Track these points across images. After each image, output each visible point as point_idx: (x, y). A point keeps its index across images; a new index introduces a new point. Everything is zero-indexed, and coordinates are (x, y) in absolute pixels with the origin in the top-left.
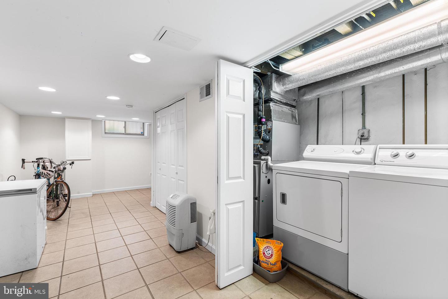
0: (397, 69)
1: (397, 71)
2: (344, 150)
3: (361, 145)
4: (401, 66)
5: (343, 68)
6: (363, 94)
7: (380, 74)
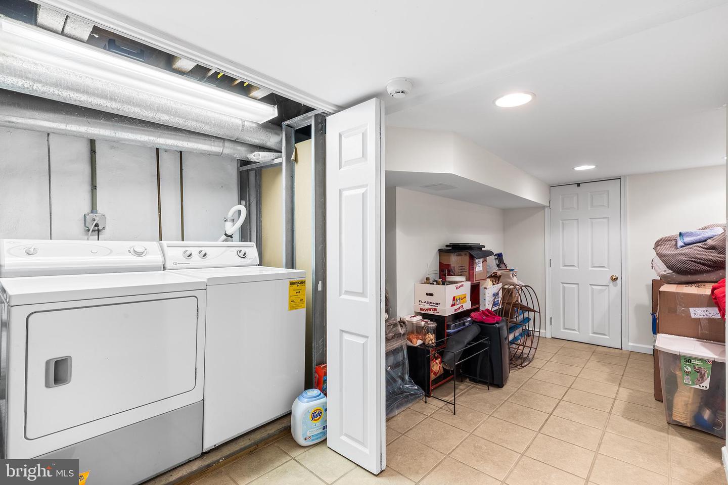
0: (181, 142)
1: (180, 145)
2: (111, 251)
3: (98, 240)
4: (186, 141)
5: (137, 110)
6: (93, 151)
7: (158, 139)
